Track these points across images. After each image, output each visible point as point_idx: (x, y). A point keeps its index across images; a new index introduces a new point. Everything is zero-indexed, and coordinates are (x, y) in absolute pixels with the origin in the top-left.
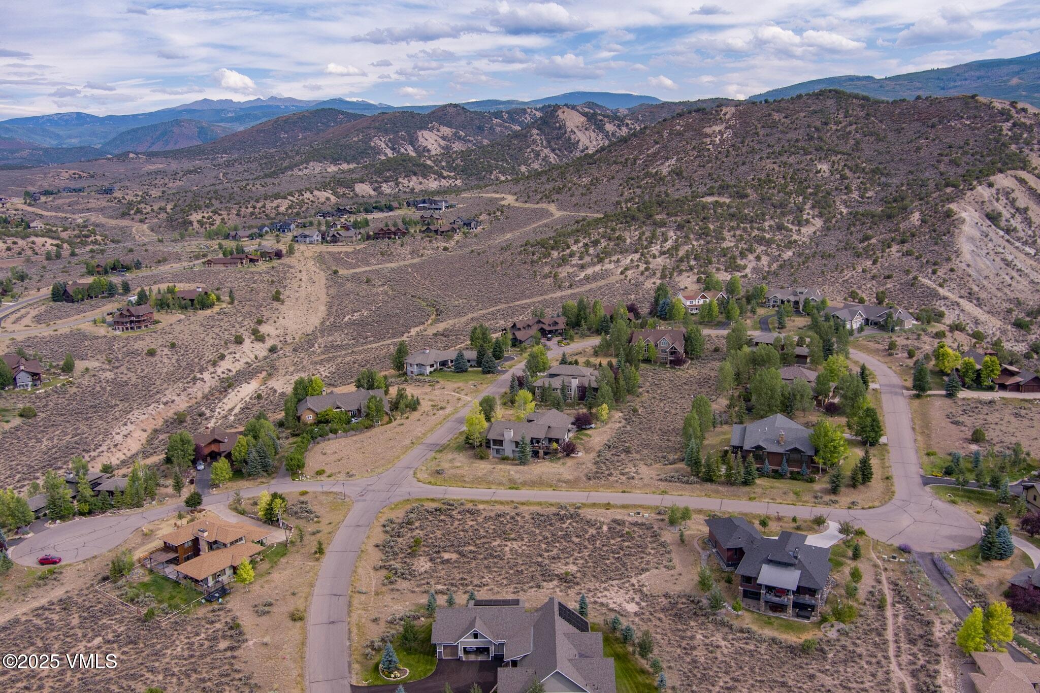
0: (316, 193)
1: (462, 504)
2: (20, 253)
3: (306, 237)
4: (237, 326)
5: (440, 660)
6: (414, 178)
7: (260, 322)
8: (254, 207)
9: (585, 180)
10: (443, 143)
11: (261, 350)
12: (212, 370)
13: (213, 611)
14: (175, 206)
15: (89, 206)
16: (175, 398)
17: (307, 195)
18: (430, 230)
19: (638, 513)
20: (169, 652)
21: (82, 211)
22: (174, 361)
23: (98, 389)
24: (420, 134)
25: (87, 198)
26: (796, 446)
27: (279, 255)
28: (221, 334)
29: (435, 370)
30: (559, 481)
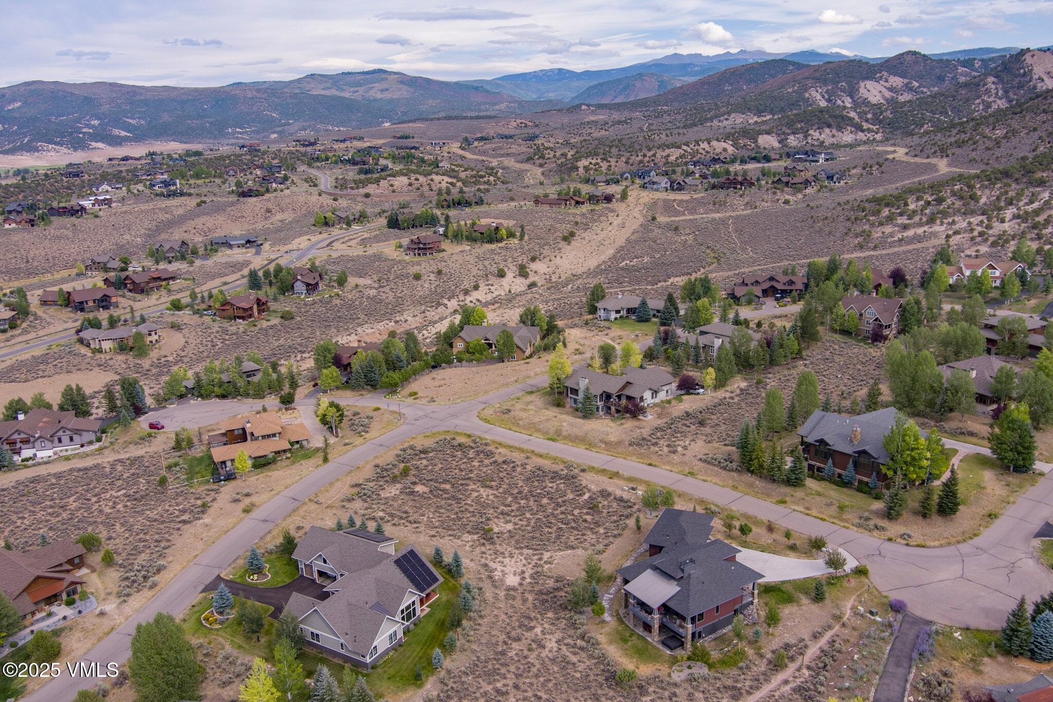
0: (714, 143)
1: (486, 444)
2: (418, 189)
3: (654, 183)
4: (510, 260)
5: (302, 576)
6: (827, 130)
7: (533, 259)
8: (645, 156)
9: (999, 133)
10: (888, 94)
11: (520, 285)
12: (461, 298)
13: (209, 490)
14: (577, 152)
15: (510, 151)
16: (409, 318)
17: (704, 145)
18: (782, 182)
19: (633, 489)
20: (148, 512)
21: (502, 156)
22: (433, 286)
23: (357, 303)
24: (862, 84)
25: (512, 144)
26: (867, 448)
27: (608, 199)
28: (489, 267)
29: (621, 317)
30: (601, 441)
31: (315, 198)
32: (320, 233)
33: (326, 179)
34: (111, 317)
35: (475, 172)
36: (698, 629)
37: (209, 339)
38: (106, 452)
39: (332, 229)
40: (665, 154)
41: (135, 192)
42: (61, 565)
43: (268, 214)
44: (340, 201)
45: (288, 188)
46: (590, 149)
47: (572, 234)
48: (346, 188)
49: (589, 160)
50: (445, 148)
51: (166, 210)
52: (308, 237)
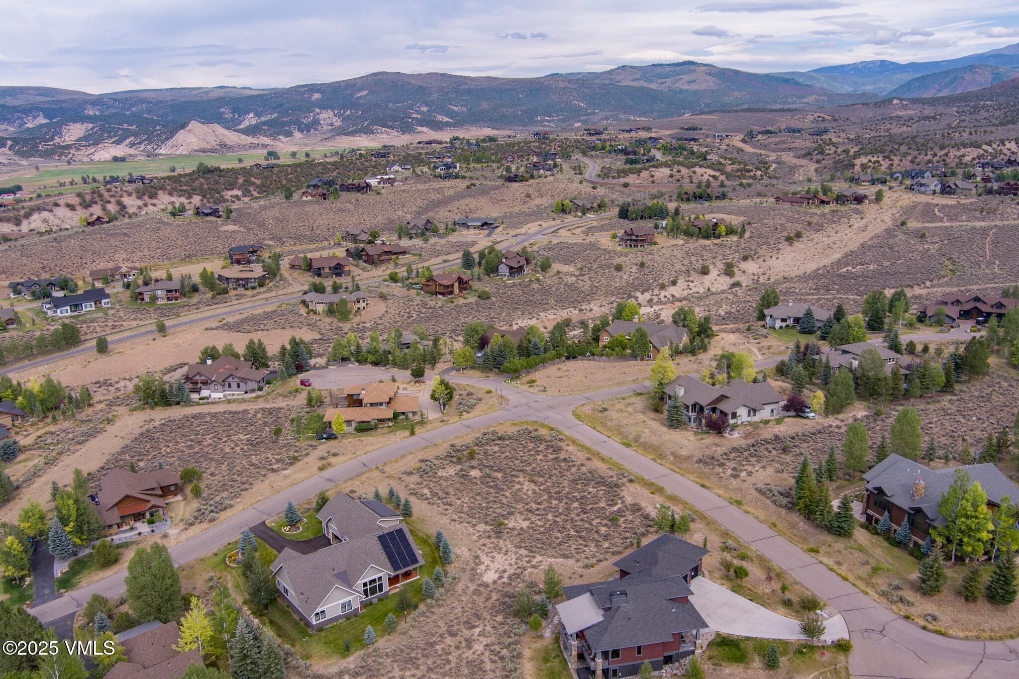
1: (561, 440)
2: (678, 181)
3: (922, 185)
4: (720, 257)
5: (324, 535)
7: (745, 259)
8: (935, 155)
11: (724, 283)
12: (656, 292)
13: (309, 445)
14: (861, 149)
15: (793, 145)
16: (595, 308)
20: (253, 457)
21: (784, 150)
22: (631, 278)
23: (554, 289)
25: (798, 138)
26: (923, 506)
27: (859, 199)
28: (695, 263)
29: (787, 326)
30: (672, 453)
31: (575, 185)
32: (554, 219)
33: (593, 167)
34: (335, 283)
35: (742, 166)
36: (613, 667)
37: (408, 310)
38: (260, 400)
39: (567, 216)
40: (959, 154)
41: (420, 173)
42: (153, 489)
43: (527, 199)
44: (599, 190)
45: (553, 175)
46: (877, 145)
47: (799, 235)
48: (608, 177)
49: (870, 157)
50: (726, 141)
51: (438, 191)
52: (539, 223)
